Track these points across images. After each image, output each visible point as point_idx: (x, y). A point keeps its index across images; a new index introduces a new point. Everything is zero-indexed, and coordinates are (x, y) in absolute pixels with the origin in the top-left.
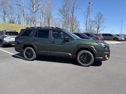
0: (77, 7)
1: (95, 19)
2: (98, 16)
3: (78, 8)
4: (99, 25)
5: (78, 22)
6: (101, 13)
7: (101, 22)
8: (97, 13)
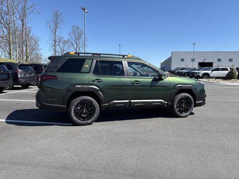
0: (32, 9)
1: (69, 38)
2: (74, 32)
3: (34, 11)
4: (78, 49)
5: (35, 40)
6: (79, 28)
7: (81, 45)
8: (73, 27)
